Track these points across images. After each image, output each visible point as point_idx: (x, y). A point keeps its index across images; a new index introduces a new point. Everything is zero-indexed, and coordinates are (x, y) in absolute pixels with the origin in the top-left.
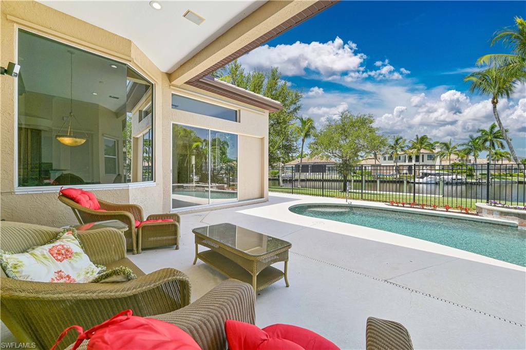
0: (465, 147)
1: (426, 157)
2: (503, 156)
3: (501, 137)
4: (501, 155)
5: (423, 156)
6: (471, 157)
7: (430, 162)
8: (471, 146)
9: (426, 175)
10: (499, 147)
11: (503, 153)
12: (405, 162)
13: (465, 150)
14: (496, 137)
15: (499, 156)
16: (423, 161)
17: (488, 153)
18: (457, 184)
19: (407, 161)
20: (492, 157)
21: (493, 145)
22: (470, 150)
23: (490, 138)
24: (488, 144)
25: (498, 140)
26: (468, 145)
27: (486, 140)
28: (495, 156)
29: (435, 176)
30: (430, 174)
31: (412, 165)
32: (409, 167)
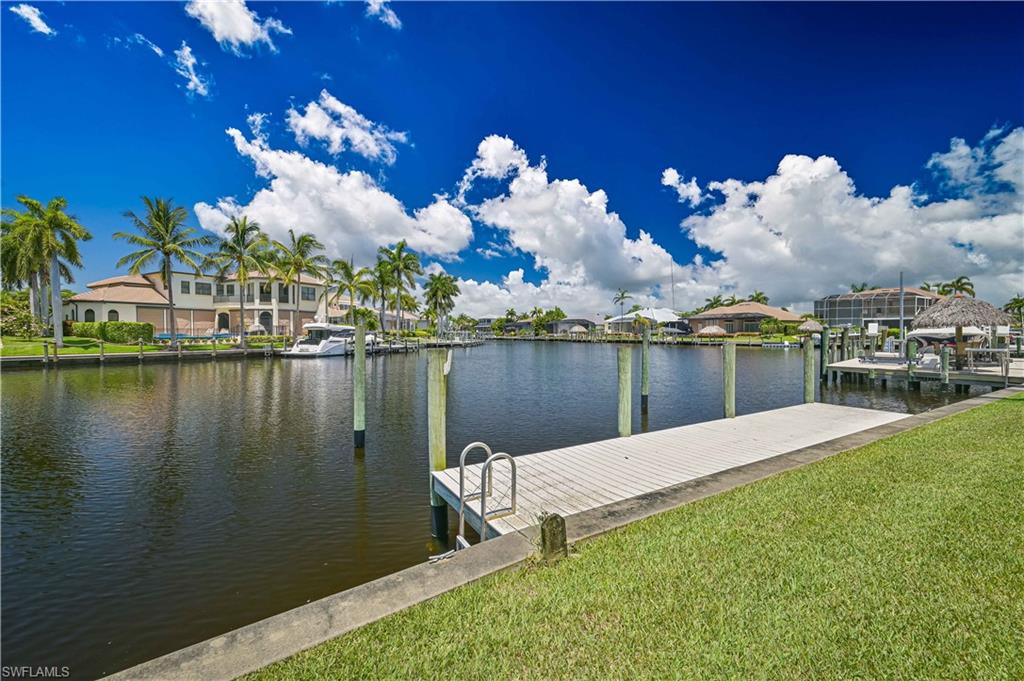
5: (293, 288)
9: (320, 334)
12: (253, 301)
16: (294, 301)
29: (340, 336)
30: (330, 333)
31: (272, 310)
32: (262, 315)
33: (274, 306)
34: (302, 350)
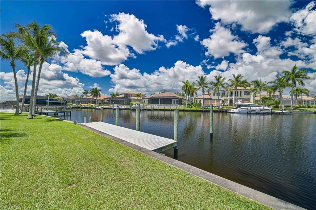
0: (272, 84)
1: (243, 93)
2: (303, 92)
3: (301, 77)
4: (301, 92)
5: (241, 92)
6: (277, 93)
7: (246, 97)
8: (277, 84)
9: (240, 106)
10: (299, 84)
11: (303, 90)
12: (228, 96)
13: (272, 87)
14: (297, 76)
15: (299, 92)
16: (241, 96)
17: (291, 89)
18: (264, 114)
19: (229, 96)
20: (294, 93)
21: (295, 83)
22: (277, 86)
23: (292, 77)
24: (290, 82)
25: (299, 78)
26: (274, 82)
27: (289, 79)
28: (296, 92)
29: (246, 107)
30: (242, 105)
31: (232, 99)
32: (230, 100)
33: (233, 97)
34: (233, 111)
